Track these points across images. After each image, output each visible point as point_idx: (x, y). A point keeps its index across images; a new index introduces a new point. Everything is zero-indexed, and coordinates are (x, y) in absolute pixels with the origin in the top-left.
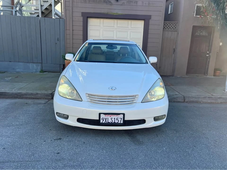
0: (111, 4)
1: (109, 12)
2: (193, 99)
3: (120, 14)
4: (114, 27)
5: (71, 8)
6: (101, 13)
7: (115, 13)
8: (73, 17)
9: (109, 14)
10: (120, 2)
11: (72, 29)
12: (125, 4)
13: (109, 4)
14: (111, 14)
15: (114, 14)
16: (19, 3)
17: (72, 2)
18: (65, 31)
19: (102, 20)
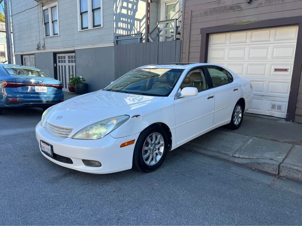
0: (240, 9)
1: (236, 22)
2: (298, 175)
3: (253, 22)
4: (246, 42)
5: (189, 26)
6: (225, 25)
7: (245, 22)
8: (191, 36)
9: (236, 24)
10: (255, 4)
11: (189, 51)
12: (263, 5)
13: (237, 10)
14: (239, 24)
15: (244, 24)
16: (157, 28)
17: (191, 18)
18: (181, 54)
19: (228, 35)
